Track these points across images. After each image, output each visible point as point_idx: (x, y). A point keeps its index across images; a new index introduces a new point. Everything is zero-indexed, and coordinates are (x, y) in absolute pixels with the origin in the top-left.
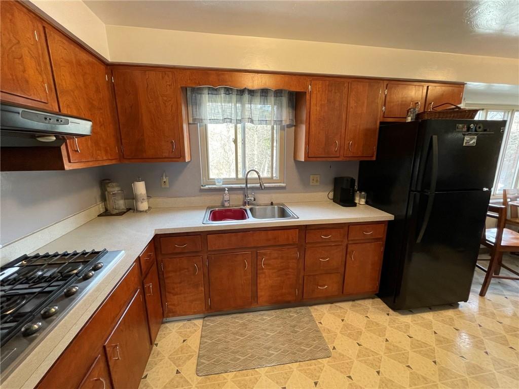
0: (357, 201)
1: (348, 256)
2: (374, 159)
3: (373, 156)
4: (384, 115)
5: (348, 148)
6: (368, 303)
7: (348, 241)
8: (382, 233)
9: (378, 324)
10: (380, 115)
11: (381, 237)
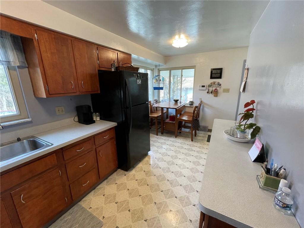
0: (95, 119)
1: (98, 155)
2: (99, 92)
3: (98, 91)
4: (99, 66)
5: (82, 86)
6: (114, 175)
7: (96, 146)
8: (113, 134)
9: (122, 184)
10: (97, 66)
11: (113, 136)
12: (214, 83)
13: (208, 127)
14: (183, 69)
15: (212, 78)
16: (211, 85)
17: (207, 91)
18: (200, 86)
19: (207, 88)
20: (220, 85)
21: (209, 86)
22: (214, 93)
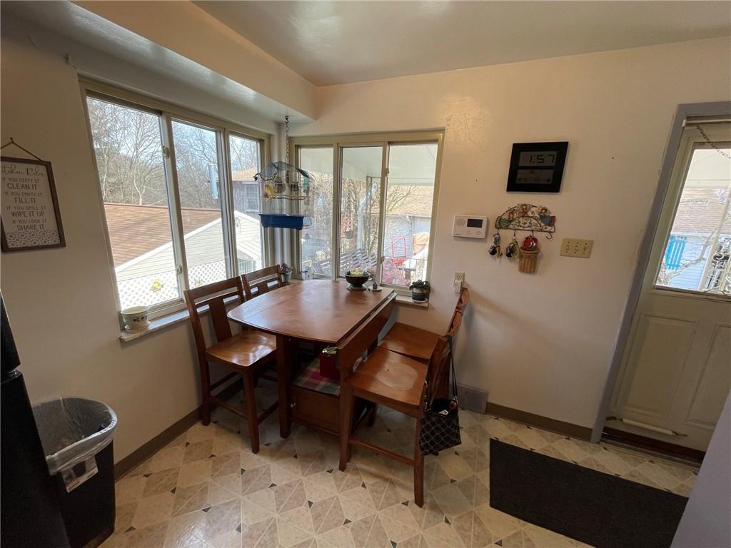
12: (524, 210)
13: (487, 395)
14: (390, 143)
15: (514, 185)
16: (510, 221)
17: (490, 243)
18: (459, 222)
19: (493, 230)
20: (551, 221)
21: (502, 223)
22: (521, 257)
